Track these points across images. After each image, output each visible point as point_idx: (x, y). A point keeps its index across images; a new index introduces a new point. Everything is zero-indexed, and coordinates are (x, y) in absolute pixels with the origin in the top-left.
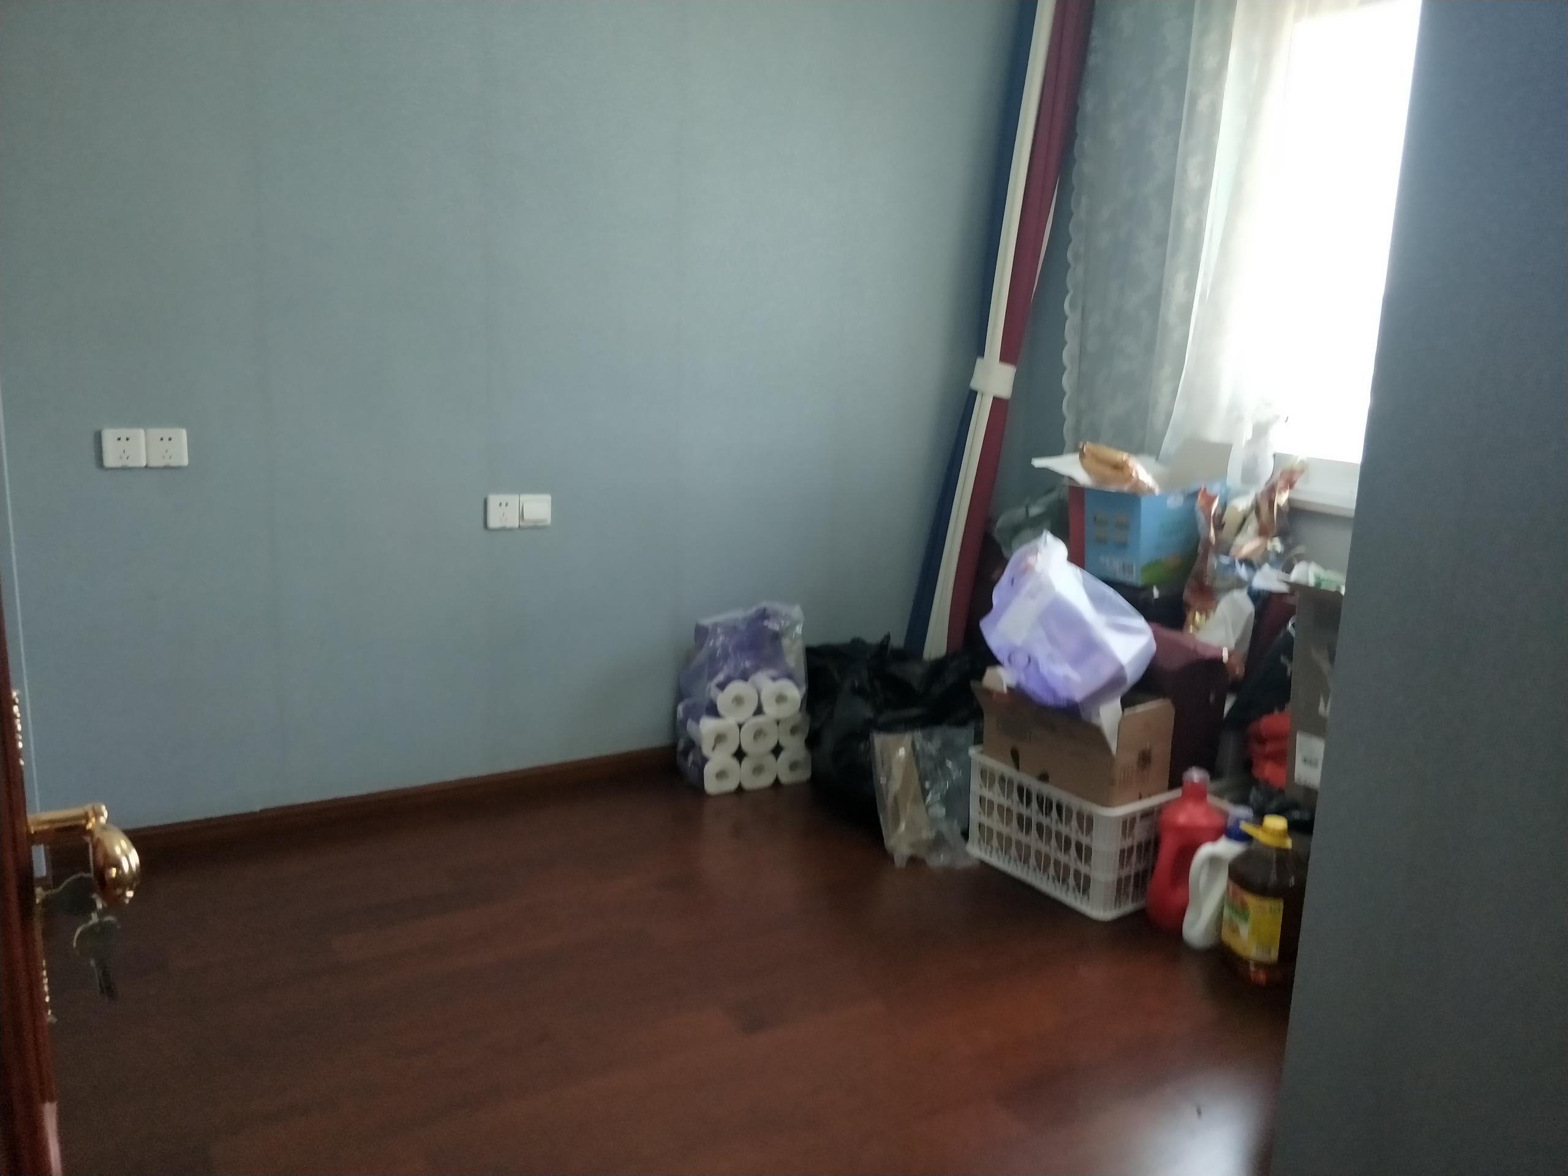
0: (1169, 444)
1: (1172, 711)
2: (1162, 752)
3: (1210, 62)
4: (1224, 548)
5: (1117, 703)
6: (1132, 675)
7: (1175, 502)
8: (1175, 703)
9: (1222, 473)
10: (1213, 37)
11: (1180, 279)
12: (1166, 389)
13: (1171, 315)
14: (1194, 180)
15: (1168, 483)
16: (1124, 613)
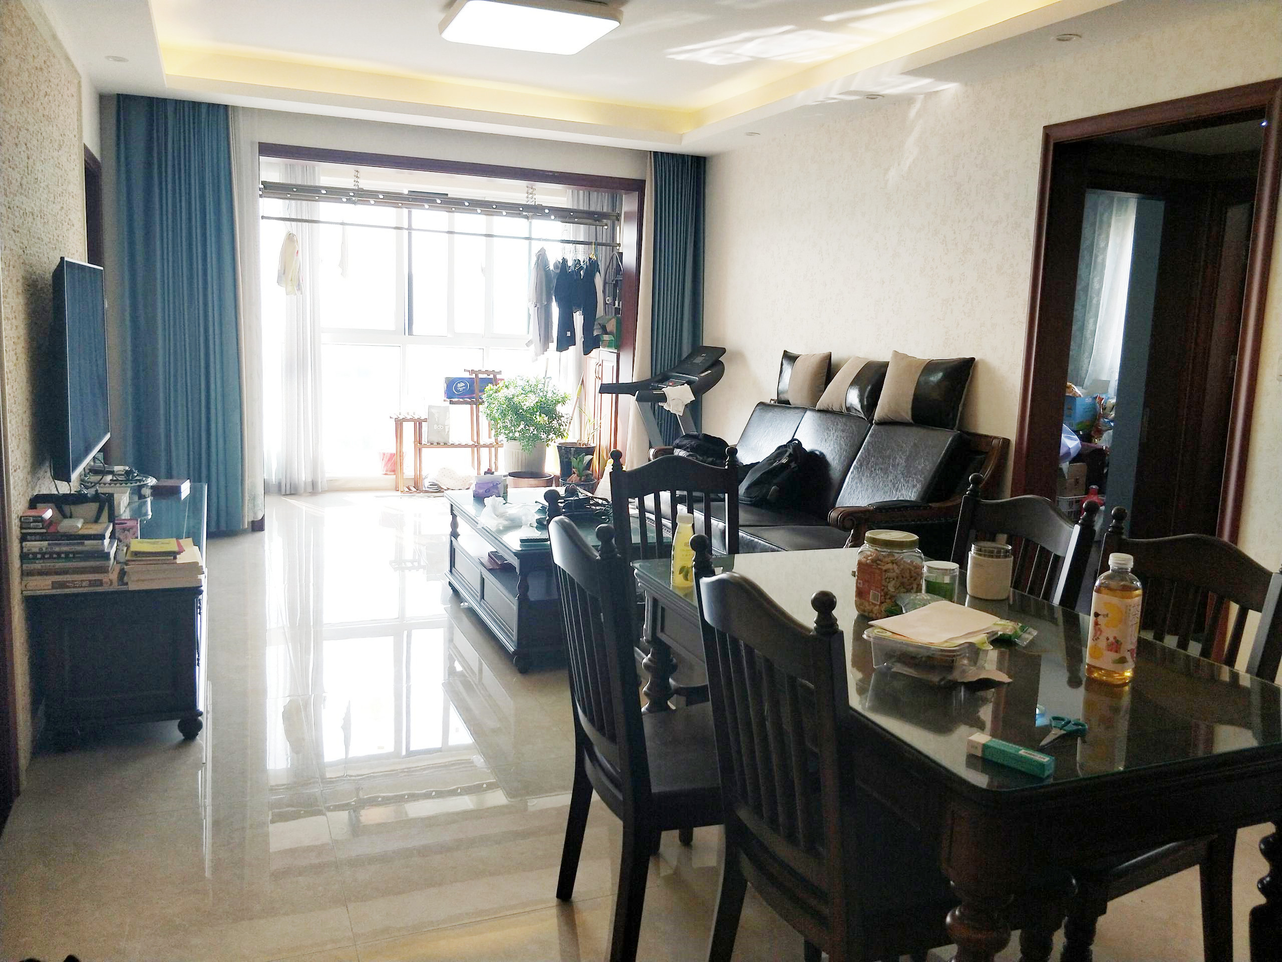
0: (1087, 382)
1: (1086, 467)
2: (1083, 480)
3: (1102, 245)
4: (1105, 416)
5: (1068, 463)
6: (1073, 453)
7: (1089, 400)
8: (1088, 465)
9: (1106, 392)
10: (1103, 236)
11: (1091, 321)
12: (1086, 361)
13: (1088, 334)
14: (1096, 286)
15: (1087, 395)
16: (1072, 434)
